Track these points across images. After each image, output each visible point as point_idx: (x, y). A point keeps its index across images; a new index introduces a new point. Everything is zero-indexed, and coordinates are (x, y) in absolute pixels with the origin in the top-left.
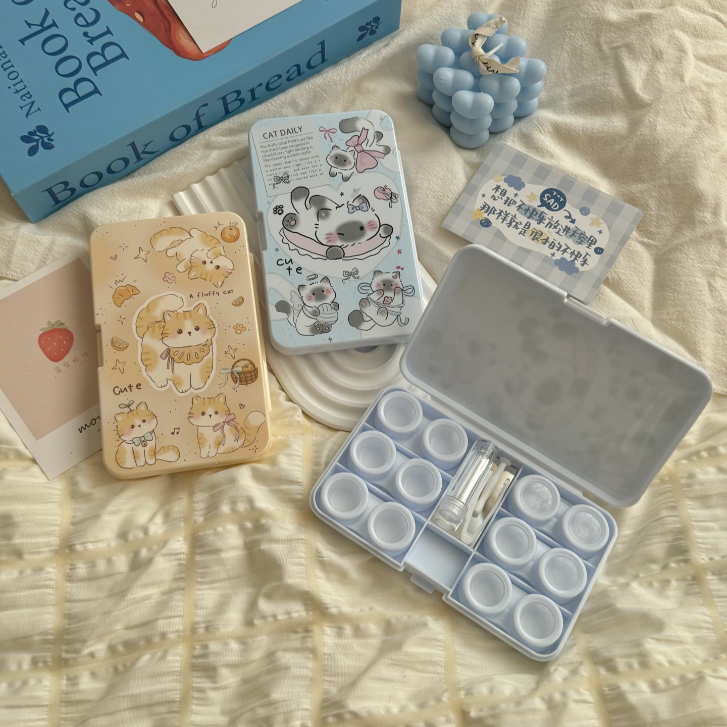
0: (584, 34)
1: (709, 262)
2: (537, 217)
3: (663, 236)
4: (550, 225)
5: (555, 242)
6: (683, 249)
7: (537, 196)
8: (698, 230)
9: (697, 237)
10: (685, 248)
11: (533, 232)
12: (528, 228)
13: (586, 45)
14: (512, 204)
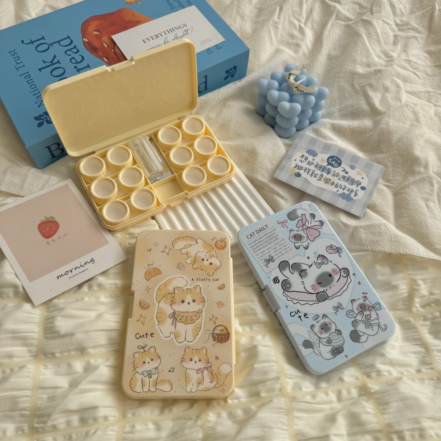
0: (345, 80)
1: (425, 193)
2: (326, 171)
3: (397, 182)
4: (334, 175)
5: (338, 184)
6: (409, 186)
7: (325, 160)
8: (417, 177)
9: (417, 180)
10: (410, 186)
11: (325, 179)
12: (322, 177)
13: (346, 85)
14: (312, 164)
